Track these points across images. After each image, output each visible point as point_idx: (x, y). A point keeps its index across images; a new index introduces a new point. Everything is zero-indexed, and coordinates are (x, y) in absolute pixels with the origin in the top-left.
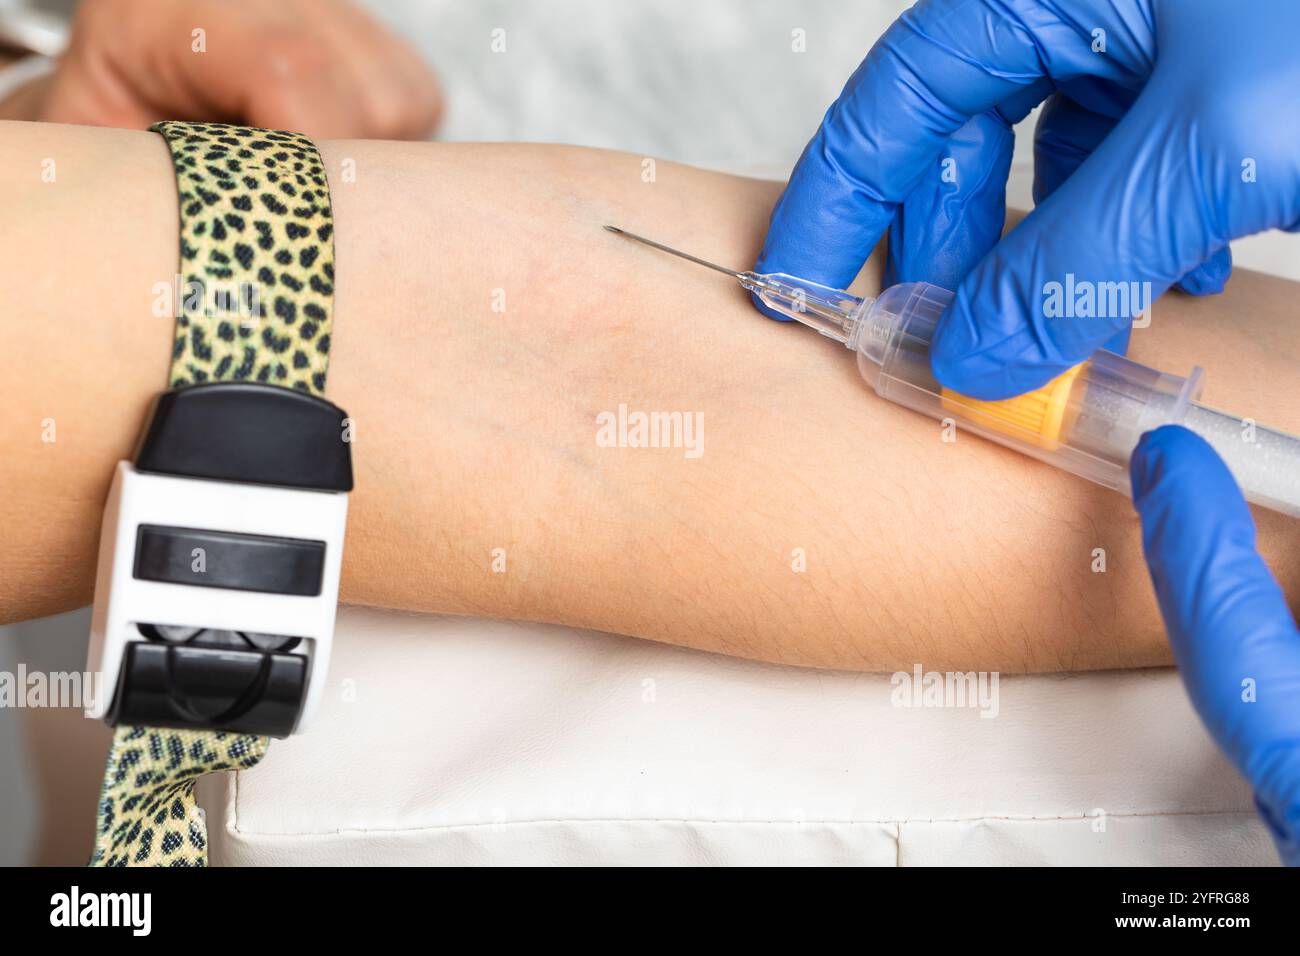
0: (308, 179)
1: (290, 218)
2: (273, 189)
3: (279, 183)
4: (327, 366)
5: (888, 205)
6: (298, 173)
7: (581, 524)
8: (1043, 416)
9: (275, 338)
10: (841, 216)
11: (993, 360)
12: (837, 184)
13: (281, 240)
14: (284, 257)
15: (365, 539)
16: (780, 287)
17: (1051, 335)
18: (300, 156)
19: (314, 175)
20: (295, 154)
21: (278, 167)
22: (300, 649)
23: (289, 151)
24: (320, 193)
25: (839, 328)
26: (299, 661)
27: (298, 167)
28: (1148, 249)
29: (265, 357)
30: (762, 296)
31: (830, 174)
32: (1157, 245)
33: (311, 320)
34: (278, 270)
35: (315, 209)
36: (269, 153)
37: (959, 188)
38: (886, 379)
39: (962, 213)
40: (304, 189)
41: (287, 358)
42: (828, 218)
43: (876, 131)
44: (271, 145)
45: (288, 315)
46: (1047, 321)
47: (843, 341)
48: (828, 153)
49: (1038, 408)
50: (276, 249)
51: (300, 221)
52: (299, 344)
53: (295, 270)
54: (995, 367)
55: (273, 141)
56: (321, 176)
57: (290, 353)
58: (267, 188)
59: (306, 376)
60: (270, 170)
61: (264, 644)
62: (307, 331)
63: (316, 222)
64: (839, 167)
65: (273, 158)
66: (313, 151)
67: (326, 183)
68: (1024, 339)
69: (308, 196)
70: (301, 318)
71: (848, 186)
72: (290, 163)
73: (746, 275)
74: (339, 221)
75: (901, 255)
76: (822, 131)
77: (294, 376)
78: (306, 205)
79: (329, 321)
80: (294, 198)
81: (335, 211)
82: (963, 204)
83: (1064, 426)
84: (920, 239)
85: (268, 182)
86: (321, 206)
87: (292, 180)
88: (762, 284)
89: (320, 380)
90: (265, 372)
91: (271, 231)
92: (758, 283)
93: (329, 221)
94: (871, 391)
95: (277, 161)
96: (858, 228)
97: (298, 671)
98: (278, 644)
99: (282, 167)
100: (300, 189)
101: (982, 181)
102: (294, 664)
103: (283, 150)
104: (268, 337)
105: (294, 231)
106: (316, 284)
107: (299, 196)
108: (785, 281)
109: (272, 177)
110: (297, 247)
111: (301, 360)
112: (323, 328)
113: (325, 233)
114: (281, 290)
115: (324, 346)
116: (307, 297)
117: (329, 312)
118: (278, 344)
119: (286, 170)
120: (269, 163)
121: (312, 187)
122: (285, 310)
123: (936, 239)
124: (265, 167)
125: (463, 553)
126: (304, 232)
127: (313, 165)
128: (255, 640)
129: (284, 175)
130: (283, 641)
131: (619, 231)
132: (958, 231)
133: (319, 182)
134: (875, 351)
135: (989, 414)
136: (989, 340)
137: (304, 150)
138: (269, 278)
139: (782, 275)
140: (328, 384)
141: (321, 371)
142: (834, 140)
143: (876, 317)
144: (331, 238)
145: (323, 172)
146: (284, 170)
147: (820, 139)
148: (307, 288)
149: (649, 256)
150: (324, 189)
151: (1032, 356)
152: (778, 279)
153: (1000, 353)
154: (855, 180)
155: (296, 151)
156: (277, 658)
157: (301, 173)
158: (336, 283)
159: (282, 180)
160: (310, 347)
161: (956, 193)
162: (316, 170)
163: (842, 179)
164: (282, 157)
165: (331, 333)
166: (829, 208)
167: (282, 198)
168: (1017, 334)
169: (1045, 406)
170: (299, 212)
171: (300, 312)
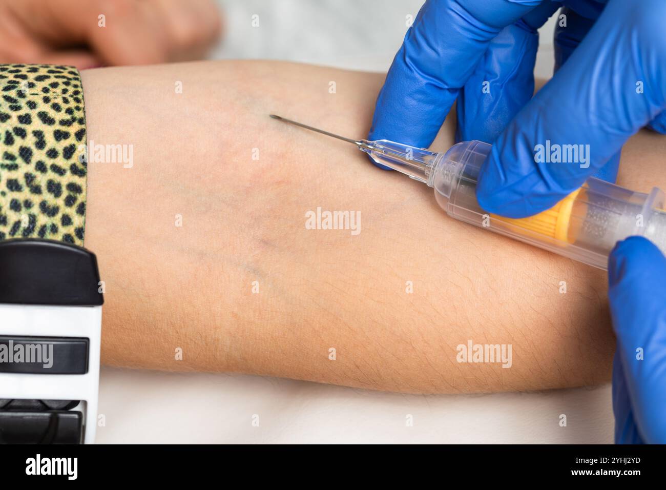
0: (71, 99)
1: (57, 127)
2: (46, 108)
3: (50, 104)
4: (85, 223)
5: (452, 90)
6: (64, 96)
7: (260, 313)
8: (555, 225)
9: (48, 207)
10: (419, 101)
11: (516, 192)
12: (414, 79)
13: (51, 142)
14: (53, 154)
15: (122, 330)
16: (384, 149)
17: (553, 175)
18: (67, 84)
19: (75, 96)
20: (64, 83)
21: (51, 93)
22: (78, 408)
23: (60, 81)
24: (78, 108)
25: (422, 173)
26: (76, 416)
27: (65, 91)
28: (610, 116)
29: (43, 220)
30: (372, 155)
31: (409, 72)
32: (615, 112)
33: (72, 194)
34: (49, 162)
35: (74, 119)
36: (46, 83)
37: (499, 76)
38: (453, 206)
39: (502, 91)
40: (67, 106)
41: (57, 220)
42: (411, 102)
43: (437, 43)
44: (48, 77)
45: (56, 192)
46: (549, 165)
47: (425, 182)
48: (408, 60)
49: (552, 221)
50: (46, 149)
51: (64, 129)
52: (64, 210)
53: (60, 161)
54: (517, 197)
55: (51, 75)
56: (80, 96)
57: (59, 216)
58: (43, 107)
59: (71, 230)
60: (45, 95)
61: (55, 406)
62: (70, 201)
63: (74, 128)
64: (415, 68)
65: (48, 87)
66: (77, 79)
67: (82, 101)
68: (535, 177)
69: (69, 111)
70: (65, 193)
71: (422, 80)
72: (59, 90)
73: (361, 142)
74: (90, 127)
75: (464, 122)
76: (404, 46)
77: (63, 230)
78: (68, 117)
79: (84, 193)
80: (60, 113)
81: (88, 120)
82: (502, 86)
83: (570, 231)
84: (475, 111)
85: (43, 104)
86: (78, 117)
87: (59, 101)
88: (372, 147)
89: (80, 232)
90: (43, 230)
91: (44, 136)
92: (369, 147)
93: (83, 126)
94: (444, 214)
95: (51, 89)
96: (431, 107)
97: (77, 422)
98: (63, 405)
99: (54, 92)
100: (64, 106)
101: (515, 69)
102: (74, 419)
103: (56, 80)
104: (44, 207)
105: (59, 135)
106: (75, 170)
107: (63, 111)
108: (387, 144)
109: (46, 100)
110: (61, 146)
111: (66, 220)
112: (80, 198)
113: (80, 135)
114: (51, 175)
115: (81, 210)
116: (69, 179)
117: (84, 188)
118: (51, 211)
119: (56, 95)
120: (46, 90)
121: (72, 104)
122: (54, 188)
123: (485, 110)
124: (42, 93)
125: (186, 335)
126: (66, 135)
127: (75, 89)
128: (48, 404)
129: (55, 98)
130: (67, 404)
131: (279, 118)
132: (498, 104)
133: (77, 100)
134: (445, 188)
135: (521, 226)
136: (512, 180)
137: (70, 79)
138: (42, 169)
139: (385, 141)
140: (86, 235)
141: (80, 226)
142: (411, 51)
143: (445, 164)
144: (84, 138)
145: (82, 94)
146: (55, 94)
147: (402, 51)
148: (68, 173)
149: (300, 133)
150: (81, 105)
151: (541, 188)
152: (382, 143)
153: (520, 188)
154: (426, 76)
155: (65, 80)
156: (62, 415)
157: (66, 96)
158: (88, 168)
159: (53, 101)
160: (72, 211)
161: (497, 79)
162: (76, 93)
163: (417, 76)
164: (55, 85)
165: (86, 201)
166: (411, 95)
167: (52, 113)
168: (530, 174)
169: (556, 219)
170: (63, 123)
171: (64, 189)
